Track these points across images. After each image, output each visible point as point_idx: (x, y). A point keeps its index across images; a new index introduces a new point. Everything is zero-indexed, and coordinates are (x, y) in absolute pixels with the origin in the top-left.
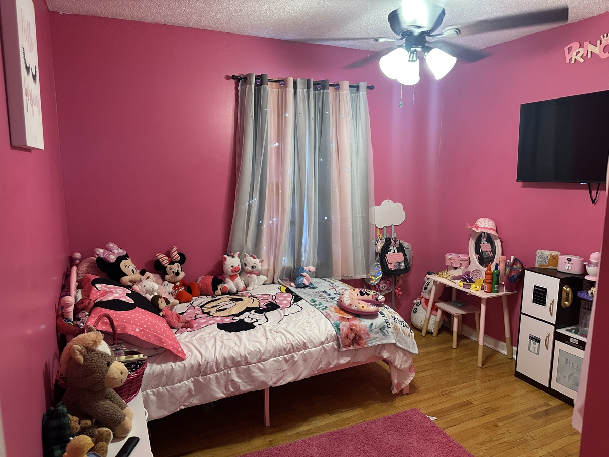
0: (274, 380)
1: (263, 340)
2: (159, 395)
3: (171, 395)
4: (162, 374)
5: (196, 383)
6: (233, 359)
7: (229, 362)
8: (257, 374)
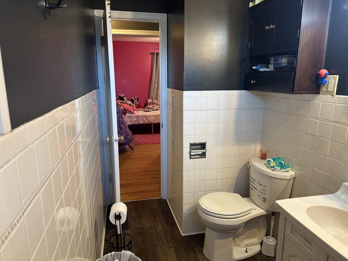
0: (153, 121)
1: (151, 113)
2: (129, 120)
3: (132, 120)
4: (130, 116)
5: (137, 119)
6: (144, 115)
7: (143, 116)
8: (149, 119)
